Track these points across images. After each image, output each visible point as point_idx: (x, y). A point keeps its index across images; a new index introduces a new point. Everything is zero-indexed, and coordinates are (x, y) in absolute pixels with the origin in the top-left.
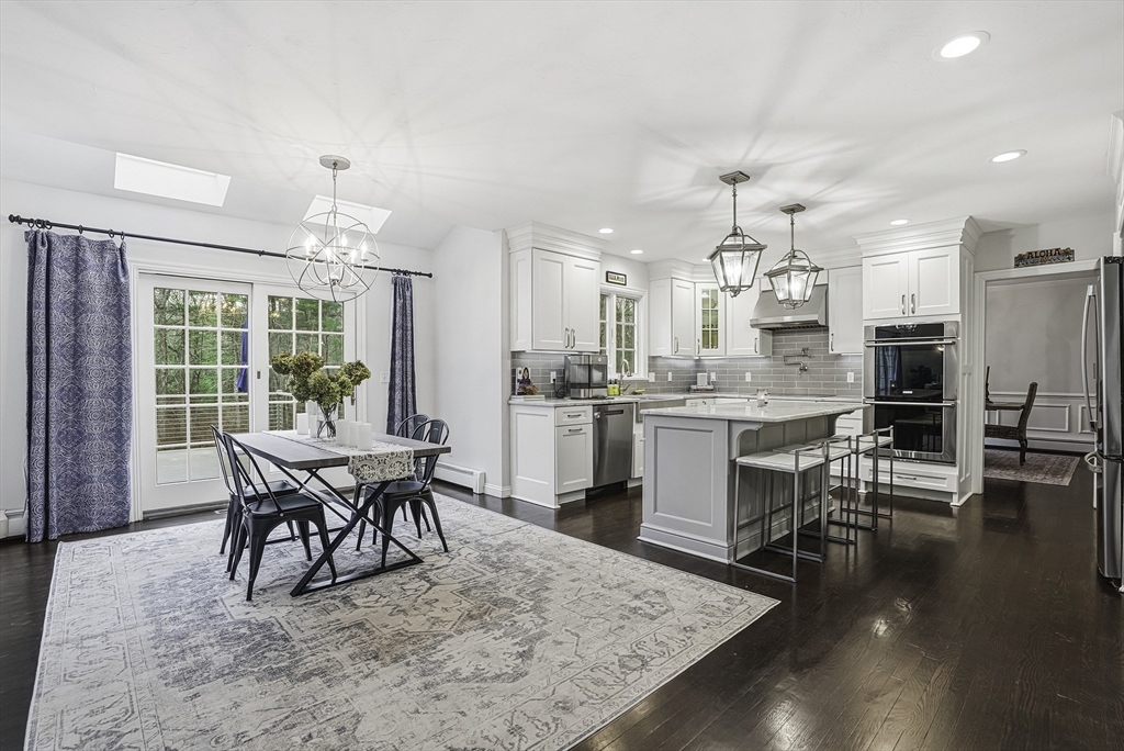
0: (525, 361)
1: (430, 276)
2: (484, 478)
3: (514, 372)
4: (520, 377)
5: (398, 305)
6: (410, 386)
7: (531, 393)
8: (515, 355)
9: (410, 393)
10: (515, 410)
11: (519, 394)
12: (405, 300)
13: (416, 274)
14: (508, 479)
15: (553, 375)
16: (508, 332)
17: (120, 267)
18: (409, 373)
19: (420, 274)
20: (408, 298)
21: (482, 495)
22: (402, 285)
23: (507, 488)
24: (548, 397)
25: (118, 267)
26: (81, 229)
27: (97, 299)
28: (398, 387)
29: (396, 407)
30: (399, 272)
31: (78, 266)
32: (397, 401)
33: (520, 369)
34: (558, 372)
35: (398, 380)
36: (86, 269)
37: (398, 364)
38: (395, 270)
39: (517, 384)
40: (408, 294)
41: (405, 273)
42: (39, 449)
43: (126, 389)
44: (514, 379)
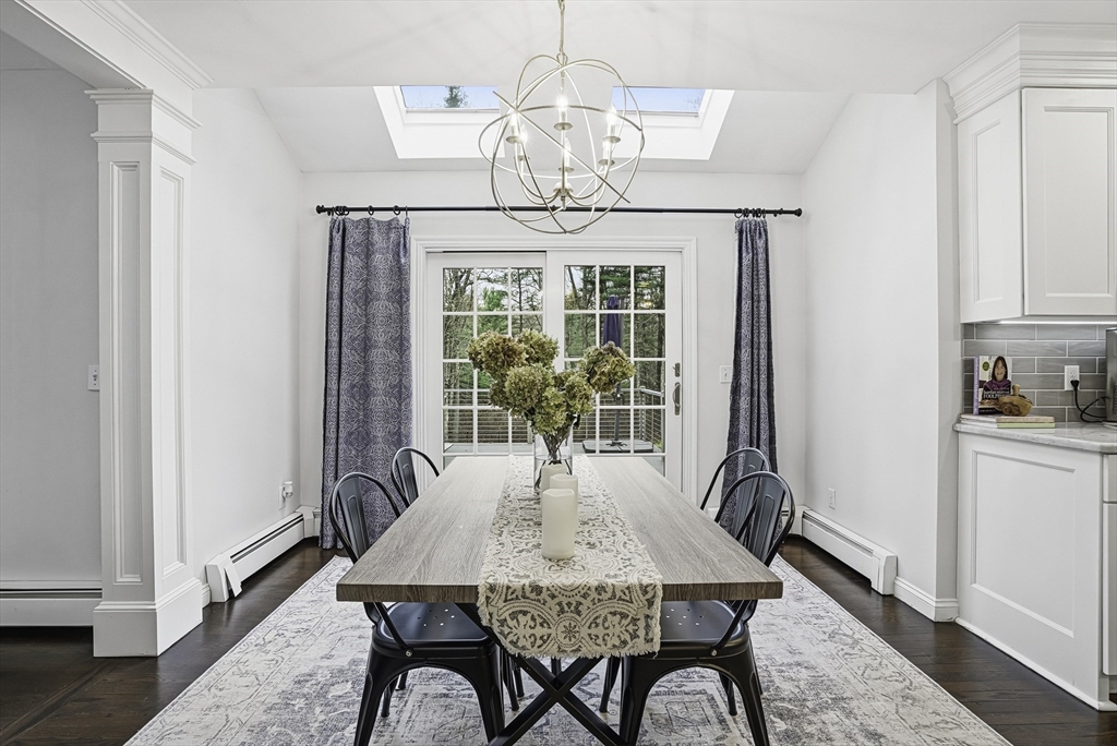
0: (998, 343)
1: (798, 213)
2: (894, 567)
3: (969, 366)
4: (985, 376)
5: (745, 262)
6: (763, 387)
7: (1015, 411)
8: (970, 330)
9: (764, 400)
10: (970, 446)
11: (983, 412)
12: (755, 254)
13: (775, 213)
14: (951, 580)
15: (1072, 372)
16: (953, 283)
17: (402, 246)
18: (763, 369)
19: (781, 212)
20: (761, 250)
21: (890, 600)
22: (752, 232)
23: (949, 603)
24: (1059, 419)
25: (401, 247)
26: (371, 209)
27: (382, 287)
28: (745, 390)
29: (742, 419)
30: (746, 212)
31: (368, 252)
32: (742, 412)
33: (986, 359)
34: (1085, 365)
35: (745, 379)
36: (373, 253)
37: (745, 356)
38: (739, 211)
39: (978, 393)
40: (760, 243)
41: (757, 213)
42: (332, 448)
43: (405, 387)
44: (968, 382)
